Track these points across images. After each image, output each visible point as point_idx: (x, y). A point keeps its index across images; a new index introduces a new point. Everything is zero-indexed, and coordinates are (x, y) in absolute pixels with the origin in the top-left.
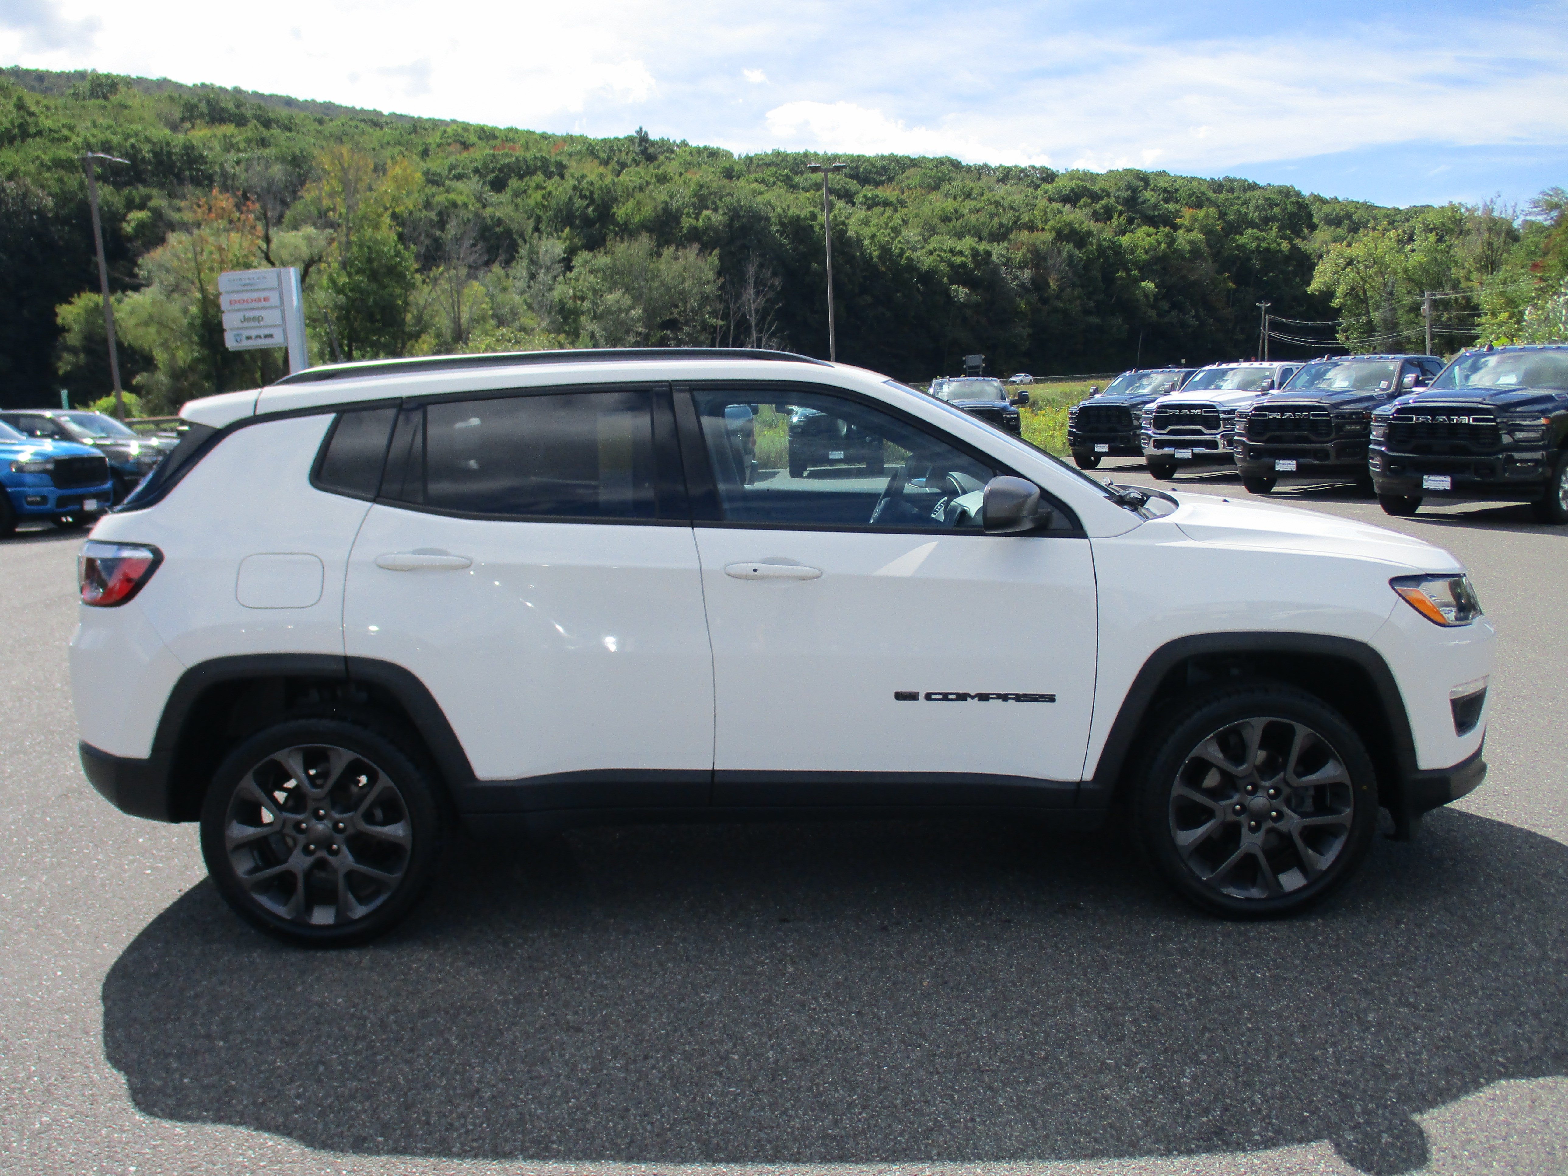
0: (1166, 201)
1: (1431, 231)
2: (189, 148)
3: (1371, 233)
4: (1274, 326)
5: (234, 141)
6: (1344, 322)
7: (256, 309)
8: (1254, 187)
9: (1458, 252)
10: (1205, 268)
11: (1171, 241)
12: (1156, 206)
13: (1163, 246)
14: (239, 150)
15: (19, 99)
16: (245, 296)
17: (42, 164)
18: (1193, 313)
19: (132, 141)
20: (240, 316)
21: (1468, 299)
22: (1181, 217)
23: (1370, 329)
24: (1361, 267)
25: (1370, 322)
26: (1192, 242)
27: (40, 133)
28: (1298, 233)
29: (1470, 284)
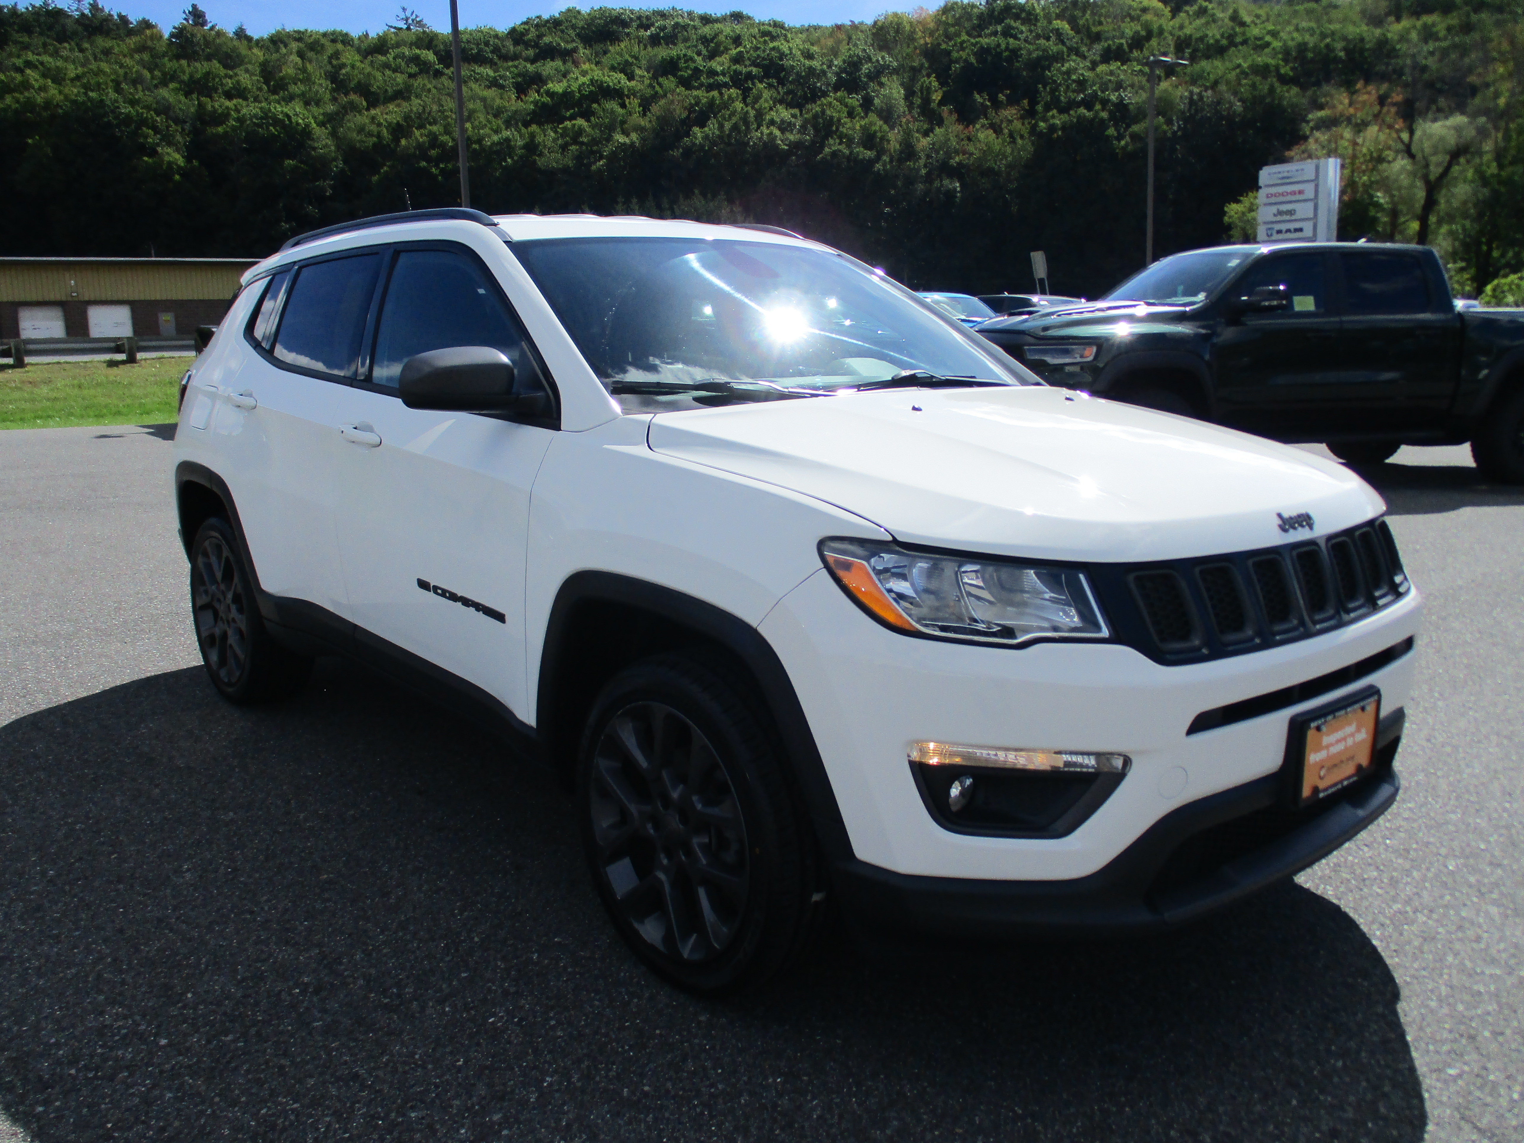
2: (1383, 43)
5: (1435, 30)
7: (1290, 202)
14: (1438, 39)
15: (1236, 11)
16: (1280, 189)
17: (1243, 72)
19: (1328, 40)
20: (1274, 209)
27: (1245, 42)
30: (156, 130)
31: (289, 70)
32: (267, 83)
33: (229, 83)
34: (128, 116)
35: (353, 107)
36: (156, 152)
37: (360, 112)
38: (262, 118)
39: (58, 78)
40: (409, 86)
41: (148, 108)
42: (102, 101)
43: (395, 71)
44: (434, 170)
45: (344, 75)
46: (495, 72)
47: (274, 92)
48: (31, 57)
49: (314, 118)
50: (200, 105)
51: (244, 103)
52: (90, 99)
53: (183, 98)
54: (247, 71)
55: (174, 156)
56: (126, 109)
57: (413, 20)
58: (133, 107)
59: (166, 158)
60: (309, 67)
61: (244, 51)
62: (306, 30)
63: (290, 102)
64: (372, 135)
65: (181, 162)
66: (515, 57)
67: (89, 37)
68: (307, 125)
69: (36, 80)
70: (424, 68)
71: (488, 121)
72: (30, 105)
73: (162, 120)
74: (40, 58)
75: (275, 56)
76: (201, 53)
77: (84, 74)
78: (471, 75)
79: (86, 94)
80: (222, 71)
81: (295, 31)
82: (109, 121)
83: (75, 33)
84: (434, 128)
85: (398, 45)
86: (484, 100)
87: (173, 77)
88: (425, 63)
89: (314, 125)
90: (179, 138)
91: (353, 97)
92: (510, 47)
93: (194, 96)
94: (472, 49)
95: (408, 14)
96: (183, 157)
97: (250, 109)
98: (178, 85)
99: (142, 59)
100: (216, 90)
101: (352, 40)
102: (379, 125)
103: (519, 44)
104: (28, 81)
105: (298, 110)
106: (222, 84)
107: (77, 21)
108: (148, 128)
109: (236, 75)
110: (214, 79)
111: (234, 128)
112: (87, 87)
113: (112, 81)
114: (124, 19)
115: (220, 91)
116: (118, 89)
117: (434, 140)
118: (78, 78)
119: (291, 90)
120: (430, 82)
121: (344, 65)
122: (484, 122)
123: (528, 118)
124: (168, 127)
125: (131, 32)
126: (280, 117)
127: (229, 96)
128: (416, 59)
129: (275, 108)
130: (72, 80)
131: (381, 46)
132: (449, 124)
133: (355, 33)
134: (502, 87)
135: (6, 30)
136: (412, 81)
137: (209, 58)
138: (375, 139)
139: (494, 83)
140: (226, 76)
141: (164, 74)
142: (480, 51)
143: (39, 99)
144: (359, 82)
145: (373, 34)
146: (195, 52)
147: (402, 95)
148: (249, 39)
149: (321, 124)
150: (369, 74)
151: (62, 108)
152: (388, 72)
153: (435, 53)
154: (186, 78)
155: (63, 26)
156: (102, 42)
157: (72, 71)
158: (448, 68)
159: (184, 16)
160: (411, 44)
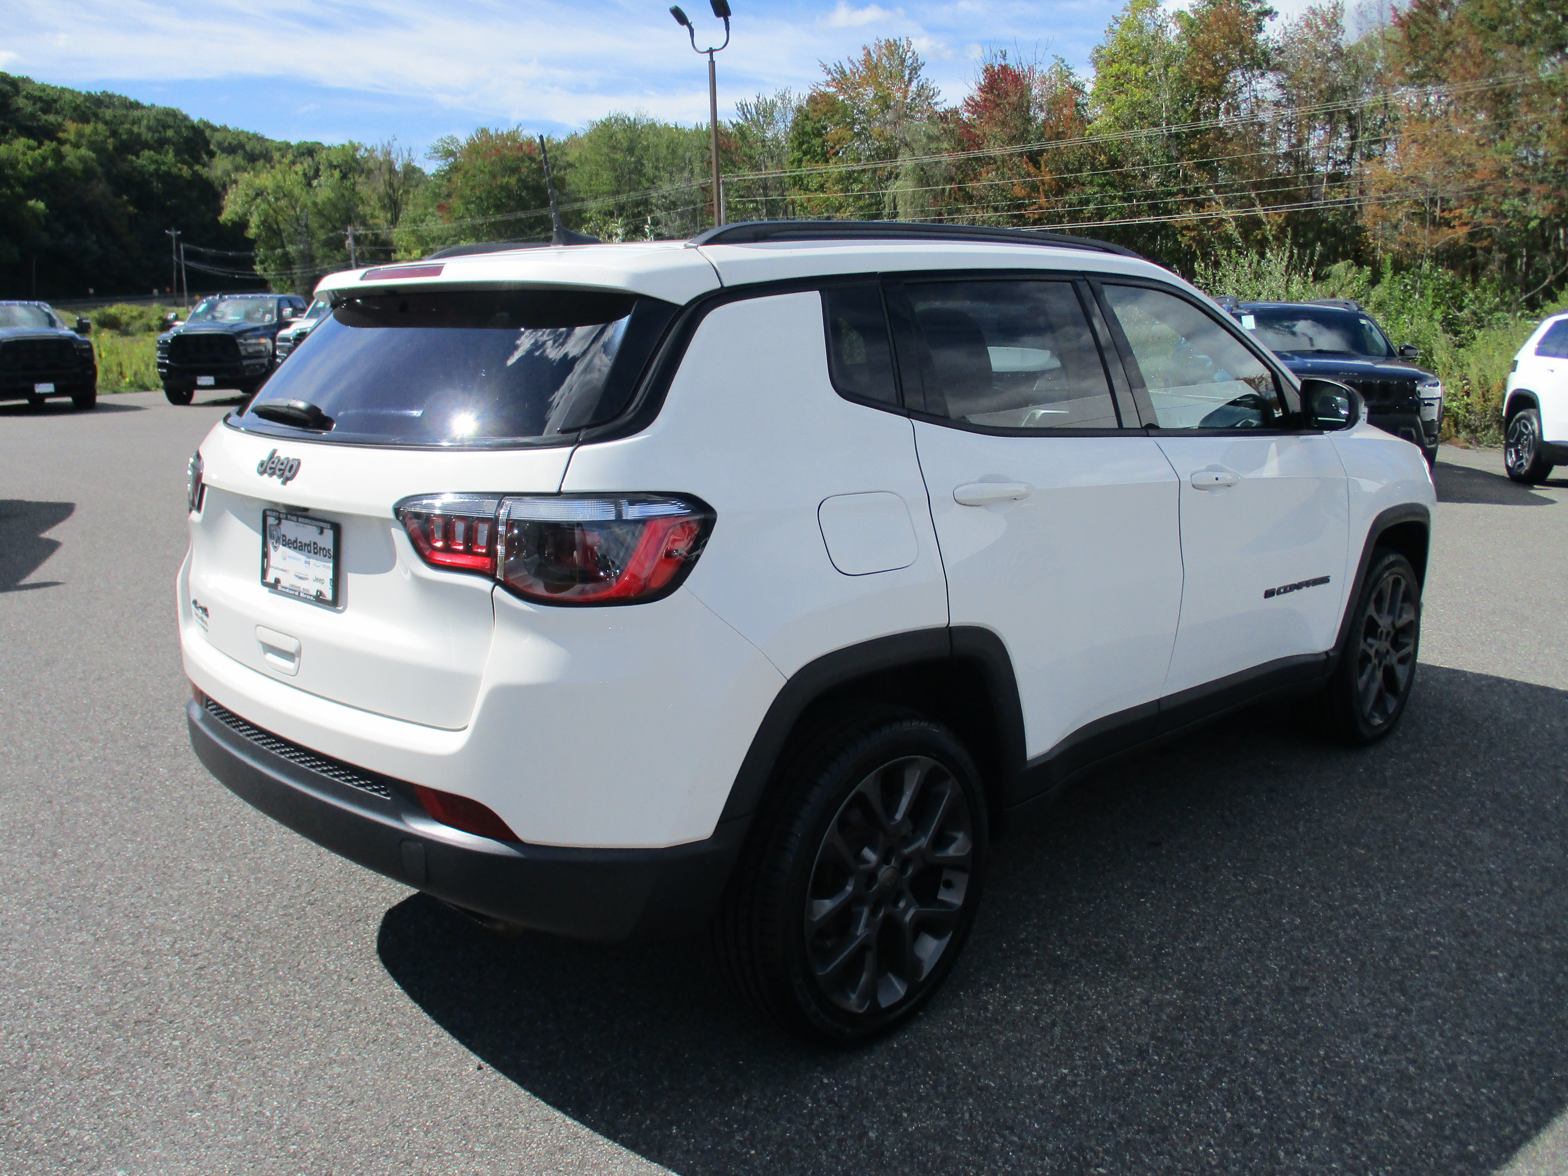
0: (45, 111)
1: (335, 167)
3: (278, 166)
4: (189, 255)
6: (261, 252)
8: (136, 106)
9: (363, 190)
10: (101, 188)
11: (59, 156)
12: (33, 116)
13: (50, 163)
18: (94, 237)
21: (377, 236)
22: (64, 131)
23: (286, 262)
24: (272, 199)
25: (286, 254)
26: (82, 159)
28: (197, 160)
29: (376, 221)
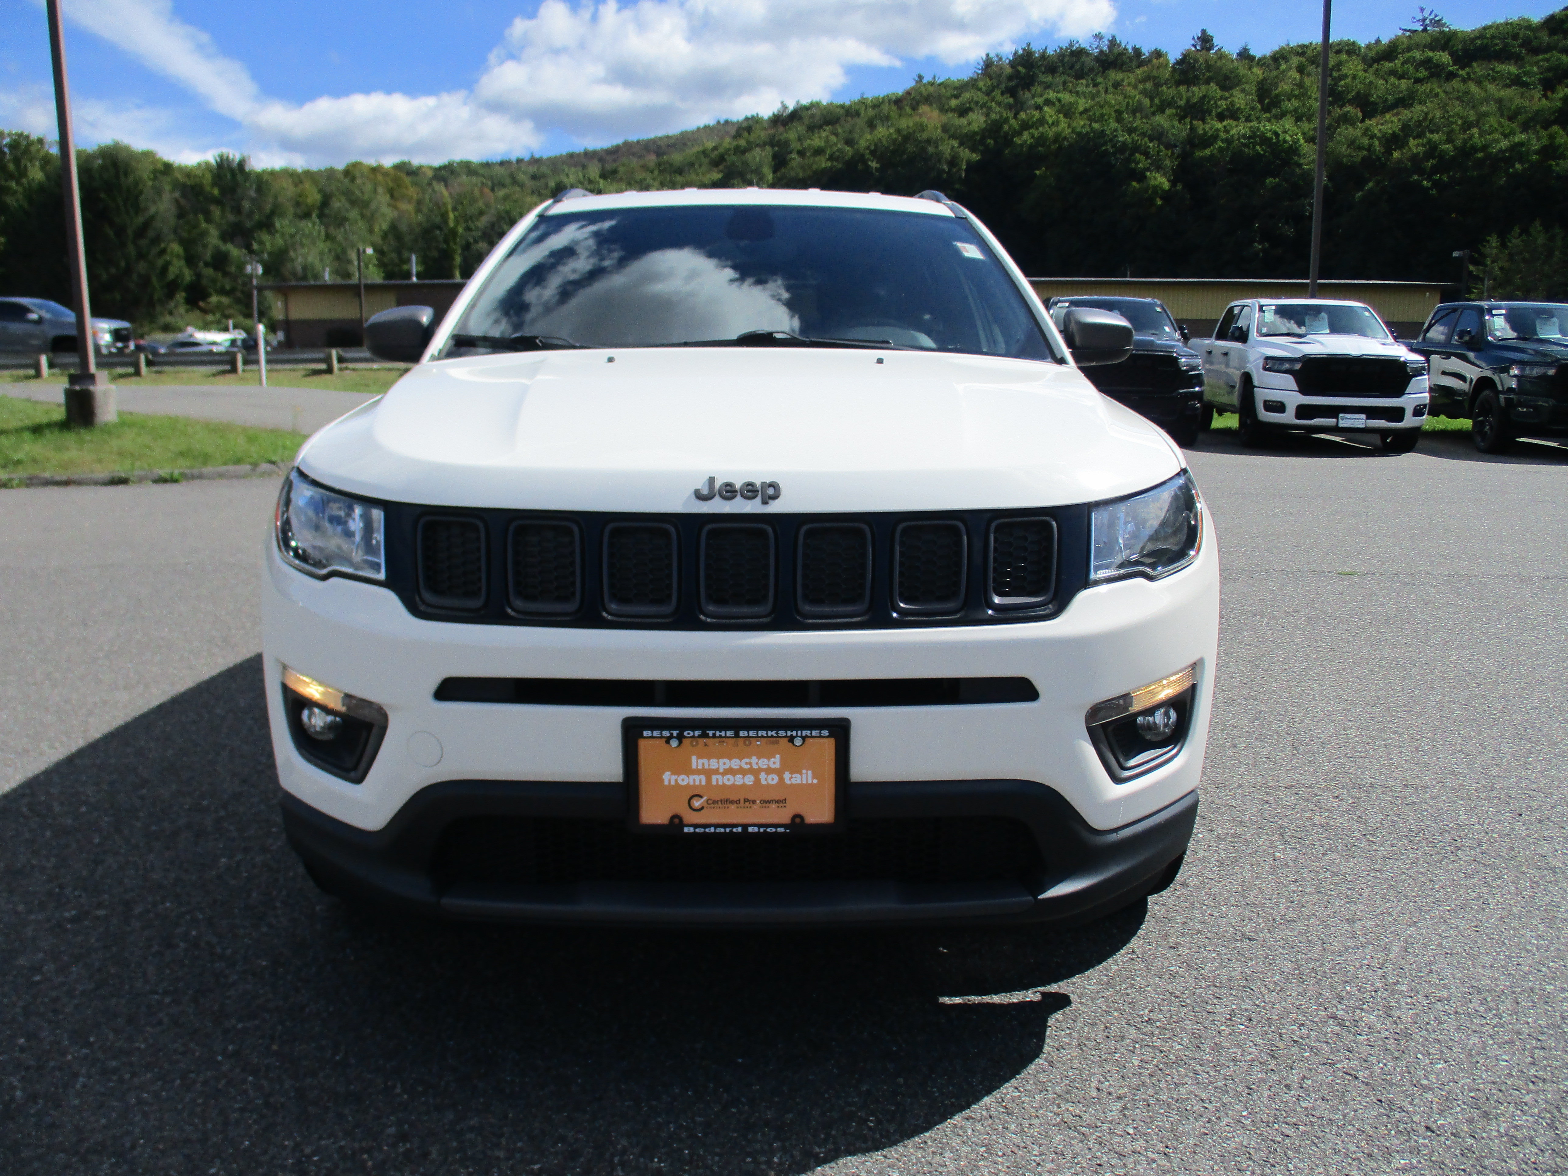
30: (1146, 154)
31: (1285, 87)
32: (1261, 101)
33: (1223, 104)
34: (1124, 144)
35: (1346, 119)
36: (1145, 177)
37: (1353, 124)
38: (1250, 137)
39: (1067, 111)
40: (1413, 92)
41: (1144, 135)
42: (1103, 131)
43: (1401, 77)
44: (1425, 182)
45: (1342, 86)
46: (1520, 68)
47: (1266, 109)
48: (1052, 95)
49: (1304, 134)
50: (1193, 129)
51: (1234, 123)
52: (1093, 131)
53: (1176, 123)
54: (1243, 91)
55: (1161, 180)
56: (1123, 137)
57: (1431, 20)
58: (1130, 135)
59: (1152, 183)
60: (1307, 81)
61: (1242, 71)
62: (1311, 44)
63: (1281, 118)
64: (1364, 149)
65: (1166, 185)
66: (1549, 49)
67: (1104, 72)
68: (1296, 142)
69: (1051, 116)
70: (1436, 71)
71: (1500, 124)
72: (1041, 140)
73: (1154, 146)
74: (1059, 95)
75: (1275, 73)
76: (1201, 77)
77: (1092, 107)
78: (1489, 74)
79: (1090, 125)
80: (1219, 93)
81: (1298, 46)
82: (1107, 149)
83: (1092, 70)
84: (1436, 137)
85: (1409, 49)
86: (1500, 101)
87: (1171, 104)
88: (1437, 66)
89: (1302, 141)
90: (1167, 162)
91: (1348, 108)
92: (1545, 37)
93: (1188, 120)
94: (1497, 45)
95: (1426, 13)
96: (1169, 181)
97: (1239, 129)
98: (1174, 111)
99: (1145, 89)
100: (1209, 112)
101: (1359, 48)
102: (1373, 137)
103: (1555, 34)
104: (1044, 118)
105: (1287, 127)
106: (1217, 107)
107: (1097, 59)
108: (1141, 154)
109: (1231, 95)
110: (1209, 102)
111: (1221, 149)
112: (1091, 120)
113: (1116, 111)
114: (1137, 52)
115: (1214, 113)
116: (1119, 120)
117: (1432, 149)
118: (1086, 111)
119: (1283, 107)
120: (1440, 87)
121: (1345, 76)
122: (1496, 125)
123: (1553, 118)
124: (1158, 152)
125: (1141, 64)
126: (1269, 135)
127: (1221, 117)
128: (1427, 63)
129: (1264, 126)
130: (1081, 113)
131: (1390, 52)
132: (1452, 131)
133: (1362, 41)
134: (1525, 85)
135: (1034, 73)
136: (1418, 86)
137: (1208, 82)
138: (1365, 153)
139: (1517, 81)
140: (1221, 98)
141: (1162, 101)
142: (1506, 45)
143: (1051, 133)
144: (1358, 93)
145: (1385, 41)
146: (1196, 77)
147: (1404, 102)
148: (1251, 58)
149: (1310, 140)
150: (1371, 83)
151: (1068, 141)
152: (1392, 79)
153: (1452, 54)
154: (1182, 103)
155: (1083, 64)
156: (1114, 75)
157: (1082, 104)
158: (1463, 68)
159: (1193, 42)
160: (1425, 46)
